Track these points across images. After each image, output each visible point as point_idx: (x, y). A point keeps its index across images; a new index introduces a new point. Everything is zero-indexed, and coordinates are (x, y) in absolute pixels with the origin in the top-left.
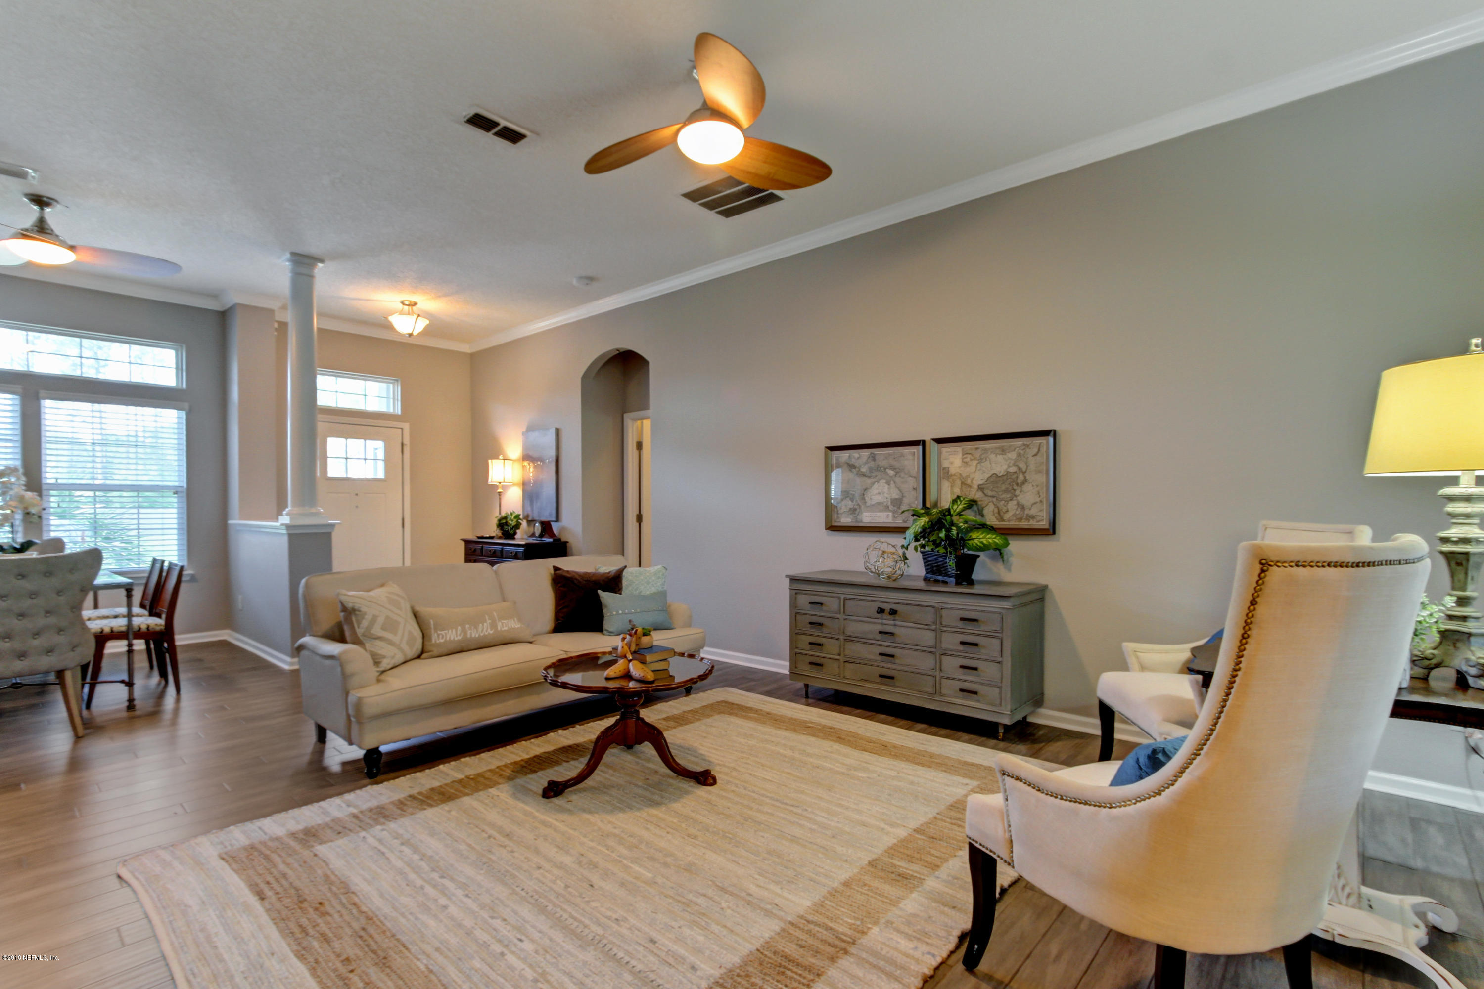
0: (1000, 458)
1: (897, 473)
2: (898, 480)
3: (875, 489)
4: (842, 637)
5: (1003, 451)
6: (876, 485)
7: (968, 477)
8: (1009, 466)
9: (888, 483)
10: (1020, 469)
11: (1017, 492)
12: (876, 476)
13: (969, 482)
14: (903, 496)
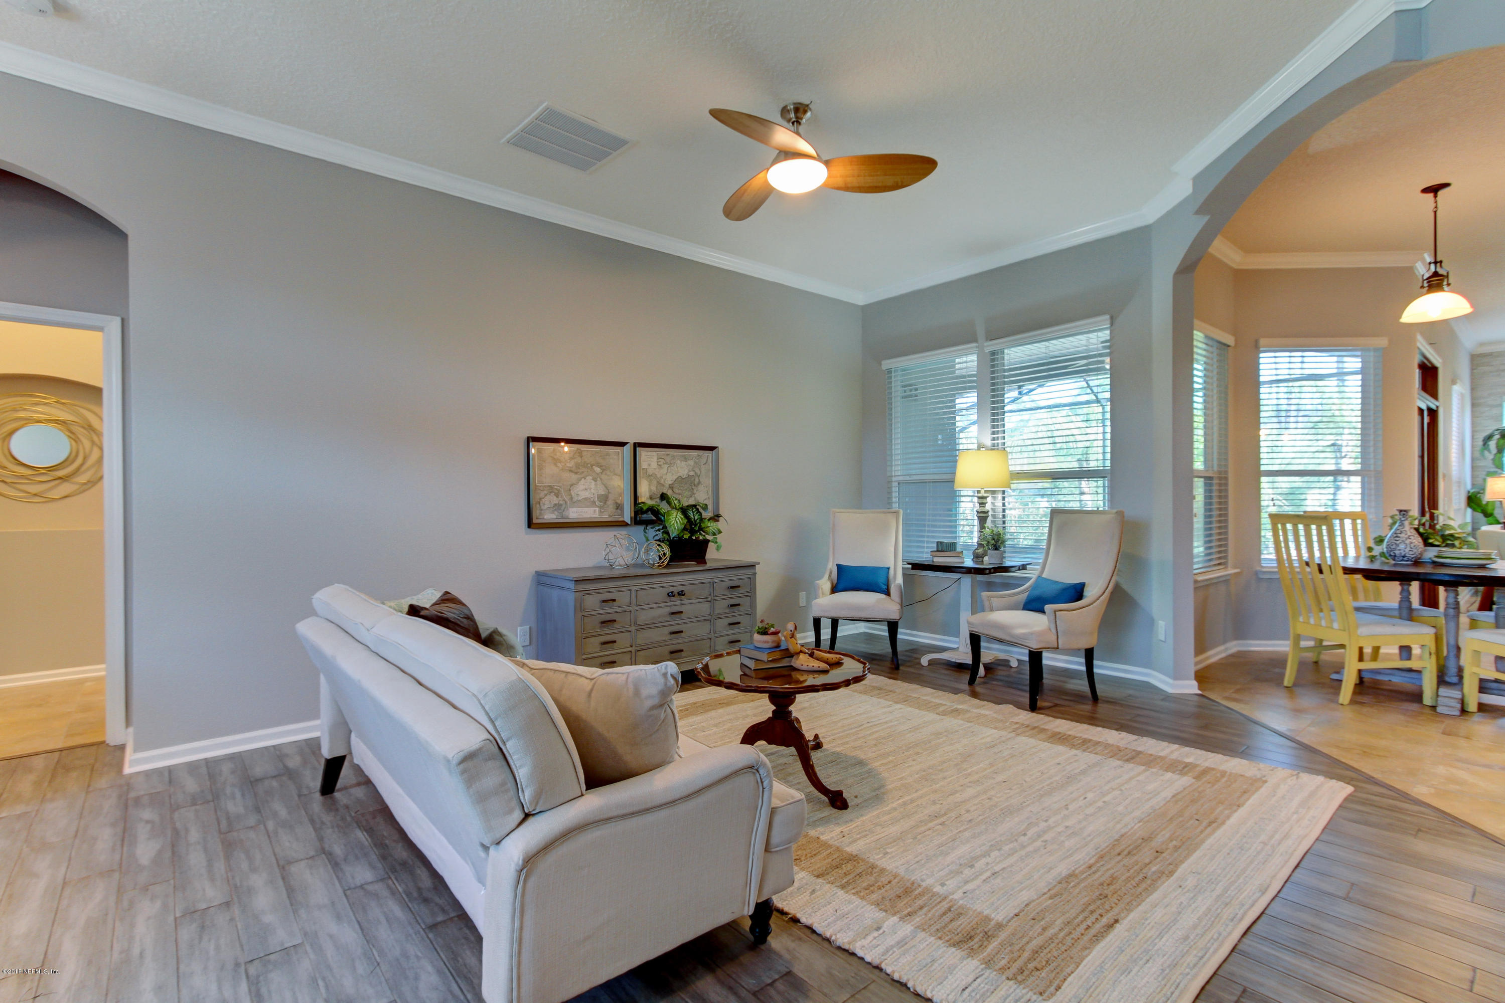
0: (683, 463)
1: (603, 470)
2: (603, 477)
3: (582, 485)
4: (633, 628)
5: (685, 459)
6: (583, 481)
7: (661, 477)
8: (690, 471)
9: (595, 480)
10: (696, 473)
11: (695, 491)
12: (583, 472)
13: (662, 482)
14: (609, 493)
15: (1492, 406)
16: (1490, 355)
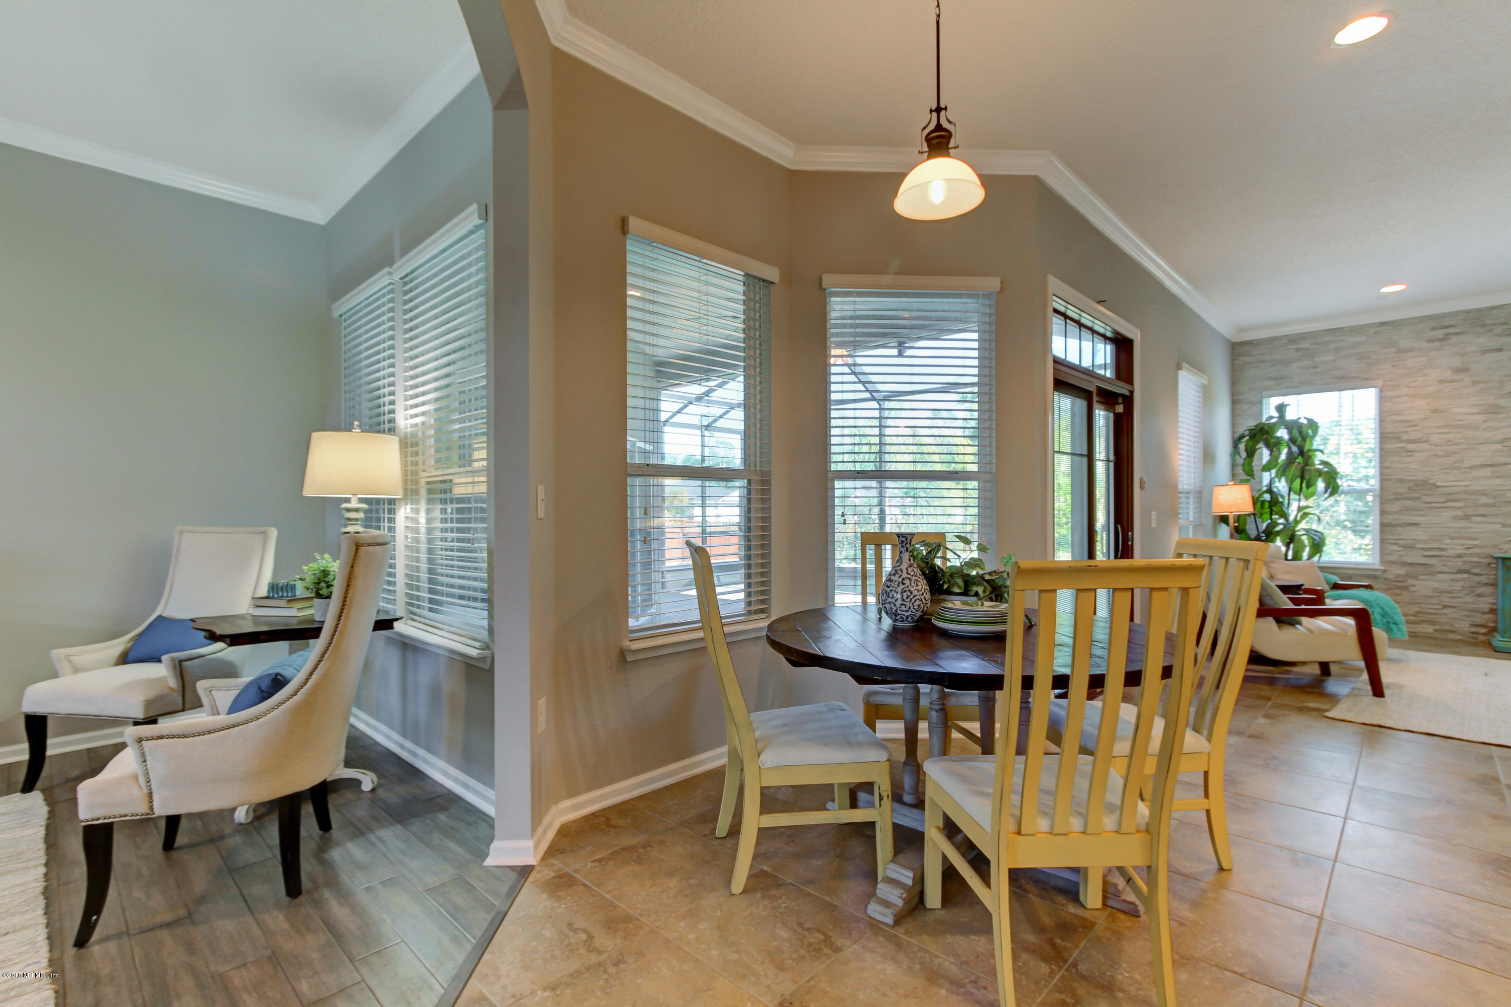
15: (1252, 403)
16: (1250, 343)
